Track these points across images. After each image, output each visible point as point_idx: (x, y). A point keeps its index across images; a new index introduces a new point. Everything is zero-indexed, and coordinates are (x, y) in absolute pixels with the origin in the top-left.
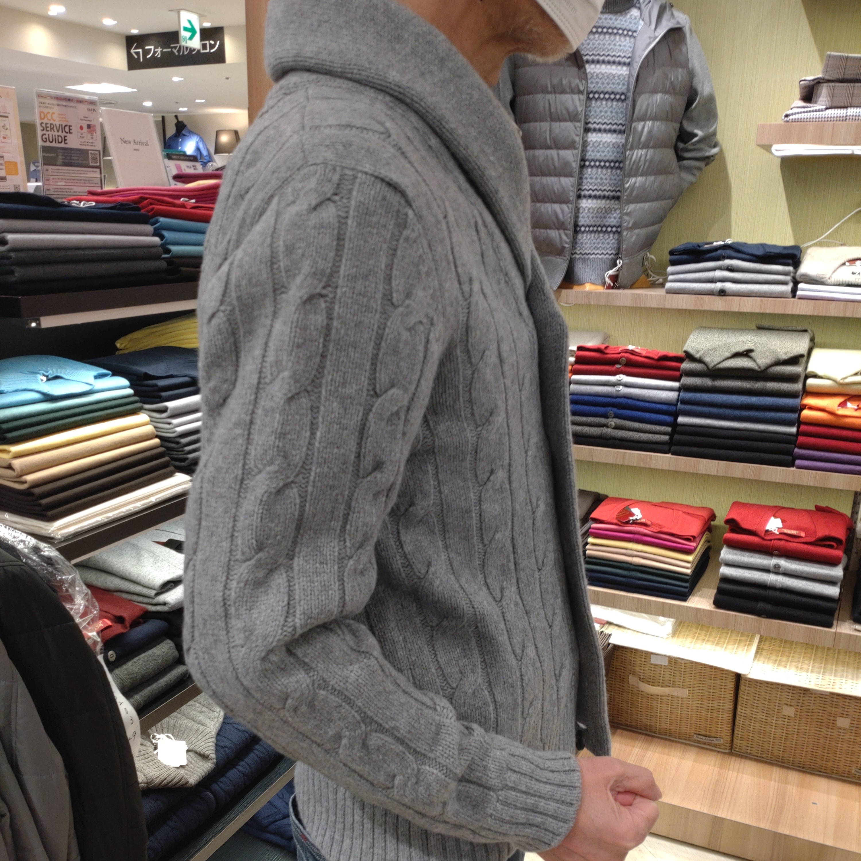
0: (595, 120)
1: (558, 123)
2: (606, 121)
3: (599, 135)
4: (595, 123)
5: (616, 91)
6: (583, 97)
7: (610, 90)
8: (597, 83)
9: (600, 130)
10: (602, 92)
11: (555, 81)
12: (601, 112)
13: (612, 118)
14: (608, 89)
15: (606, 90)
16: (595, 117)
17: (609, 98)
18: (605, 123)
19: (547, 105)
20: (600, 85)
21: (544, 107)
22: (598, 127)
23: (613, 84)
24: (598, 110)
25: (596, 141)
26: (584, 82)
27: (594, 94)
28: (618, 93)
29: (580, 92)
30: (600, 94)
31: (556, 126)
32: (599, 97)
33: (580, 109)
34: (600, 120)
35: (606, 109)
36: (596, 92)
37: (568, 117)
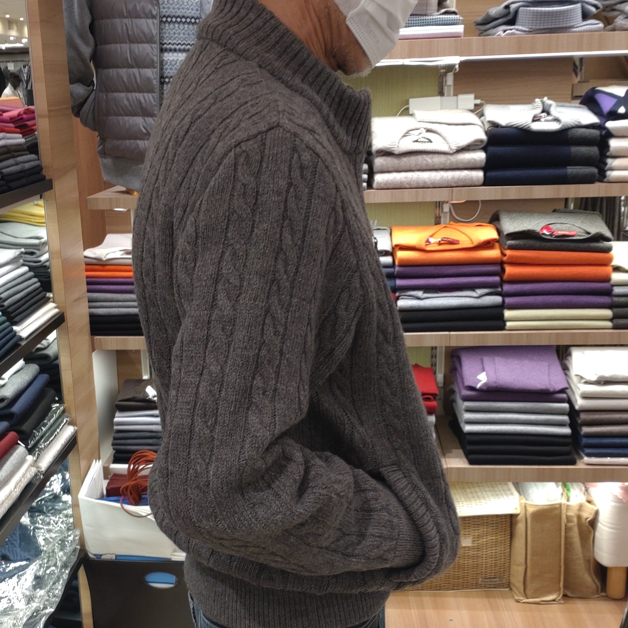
0: (170, 41)
1: (136, 44)
2: (179, 41)
3: (175, 54)
4: (170, 43)
5: (186, 15)
6: (156, 21)
7: (181, 14)
8: (169, 8)
9: (175, 50)
10: (174, 16)
11: (130, 7)
12: (175, 34)
13: (185, 39)
14: (179, 13)
15: (177, 15)
16: (170, 39)
17: (181, 21)
18: (179, 44)
19: (125, 28)
20: (171, 10)
21: (122, 30)
22: (173, 47)
23: (183, 8)
24: (172, 32)
25: (173, 60)
26: (156, 8)
27: (167, 18)
28: (188, 17)
29: (154, 17)
30: (172, 18)
31: (135, 46)
32: (171, 21)
33: (154, 32)
34: (175, 41)
35: (179, 31)
36: (169, 16)
37: (145, 40)
